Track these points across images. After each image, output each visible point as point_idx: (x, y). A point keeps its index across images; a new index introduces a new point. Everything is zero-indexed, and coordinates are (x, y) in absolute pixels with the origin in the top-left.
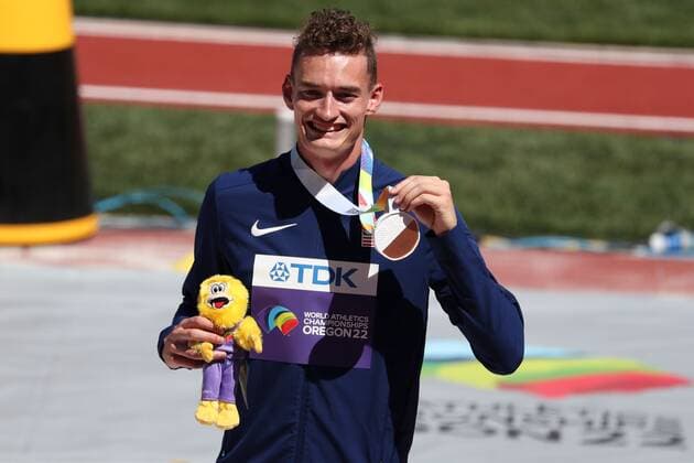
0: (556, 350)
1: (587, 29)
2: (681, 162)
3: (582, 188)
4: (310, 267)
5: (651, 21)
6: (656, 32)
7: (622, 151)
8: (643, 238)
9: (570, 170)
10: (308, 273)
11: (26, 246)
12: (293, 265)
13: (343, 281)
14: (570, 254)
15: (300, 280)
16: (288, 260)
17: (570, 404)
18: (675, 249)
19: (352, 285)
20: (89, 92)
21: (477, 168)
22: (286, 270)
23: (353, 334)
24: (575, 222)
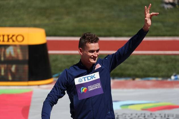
0: (153, 101)
1: (154, 33)
2: (176, 61)
3: (156, 67)
4: (86, 77)
5: (167, 31)
6: (168, 33)
7: (163, 59)
8: (169, 77)
9: (152, 63)
10: (86, 79)
11: (39, 85)
12: (83, 78)
13: (93, 78)
14: (154, 81)
15: (85, 80)
16: (81, 78)
17: (157, 113)
18: (176, 79)
19: (95, 78)
20: (50, 52)
21: (133, 64)
22: (81, 79)
23: (98, 87)
24: (155, 74)
